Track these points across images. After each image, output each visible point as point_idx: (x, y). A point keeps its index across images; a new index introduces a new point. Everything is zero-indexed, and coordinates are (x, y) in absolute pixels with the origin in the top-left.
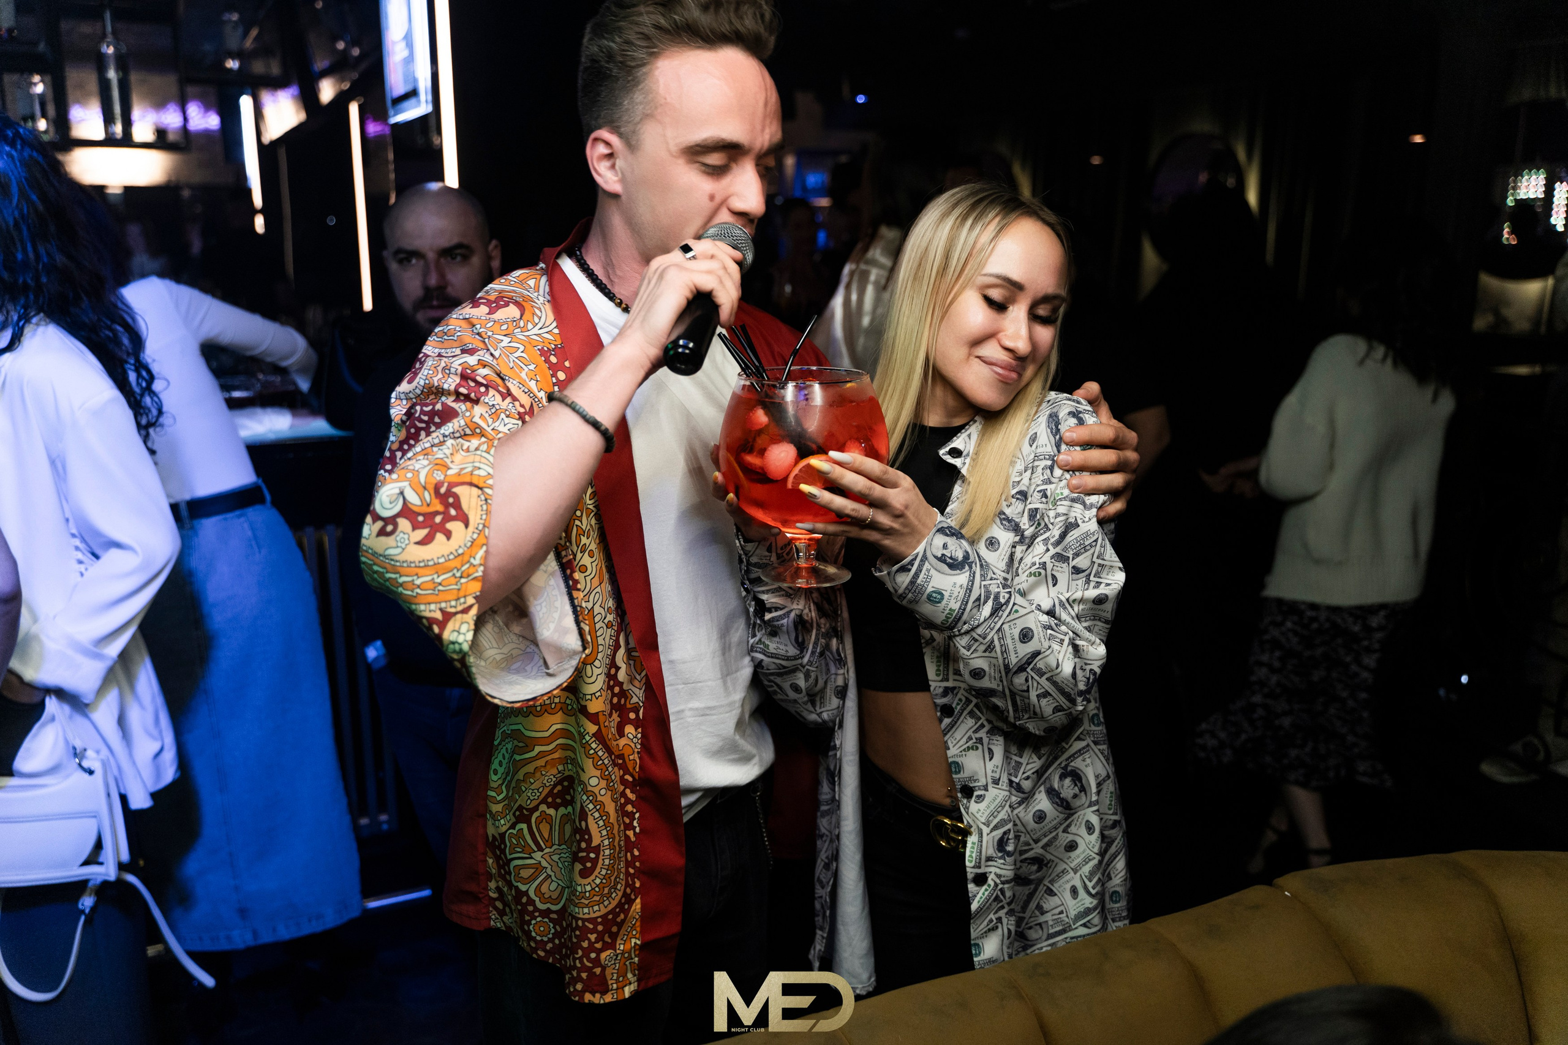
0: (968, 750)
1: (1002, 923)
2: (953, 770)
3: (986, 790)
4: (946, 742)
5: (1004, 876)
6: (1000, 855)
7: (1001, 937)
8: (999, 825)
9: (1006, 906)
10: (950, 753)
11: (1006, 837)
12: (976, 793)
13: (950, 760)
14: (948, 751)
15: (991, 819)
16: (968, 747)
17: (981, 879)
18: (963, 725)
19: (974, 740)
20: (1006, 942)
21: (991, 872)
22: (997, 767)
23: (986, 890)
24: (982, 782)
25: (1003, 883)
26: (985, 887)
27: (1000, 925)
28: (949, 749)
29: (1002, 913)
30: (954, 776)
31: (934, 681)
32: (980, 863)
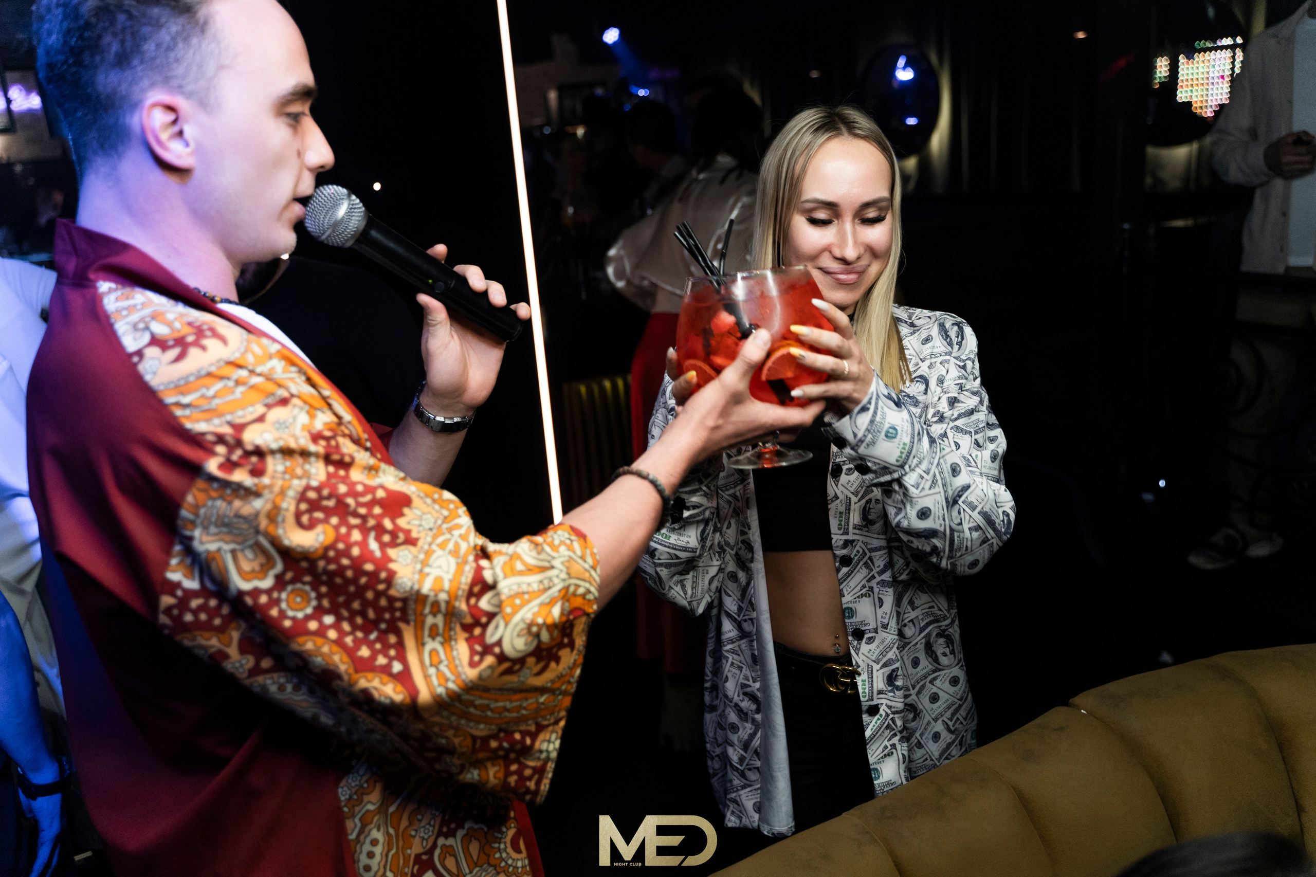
0: (862, 597)
1: (896, 749)
2: (847, 615)
3: (876, 632)
4: (841, 590)
5: (894, 707)
6: (890, 688)
7: (897, 762)
8: (888, 663)
9: (898, 734)
10: (844, 600)
11: (895, 674)
12: (866, 636)
13: (844, 606)
14: (843, 599)
15: (880, 657)
16: (862, 594)
17: (874, 710)
18: (858, 574)
19: (867, 589)
20: (902, 767)
21: (882, 704)
22: (886, 614)
23: (878, 719)
24: (872, 625)
25: (894, 713)
26: (878, 716)
27: (894, 751)
28: (844, 596)
29: (895, 740)
30: (847, 621)
31: (836, 534)
32: (872, 696)
